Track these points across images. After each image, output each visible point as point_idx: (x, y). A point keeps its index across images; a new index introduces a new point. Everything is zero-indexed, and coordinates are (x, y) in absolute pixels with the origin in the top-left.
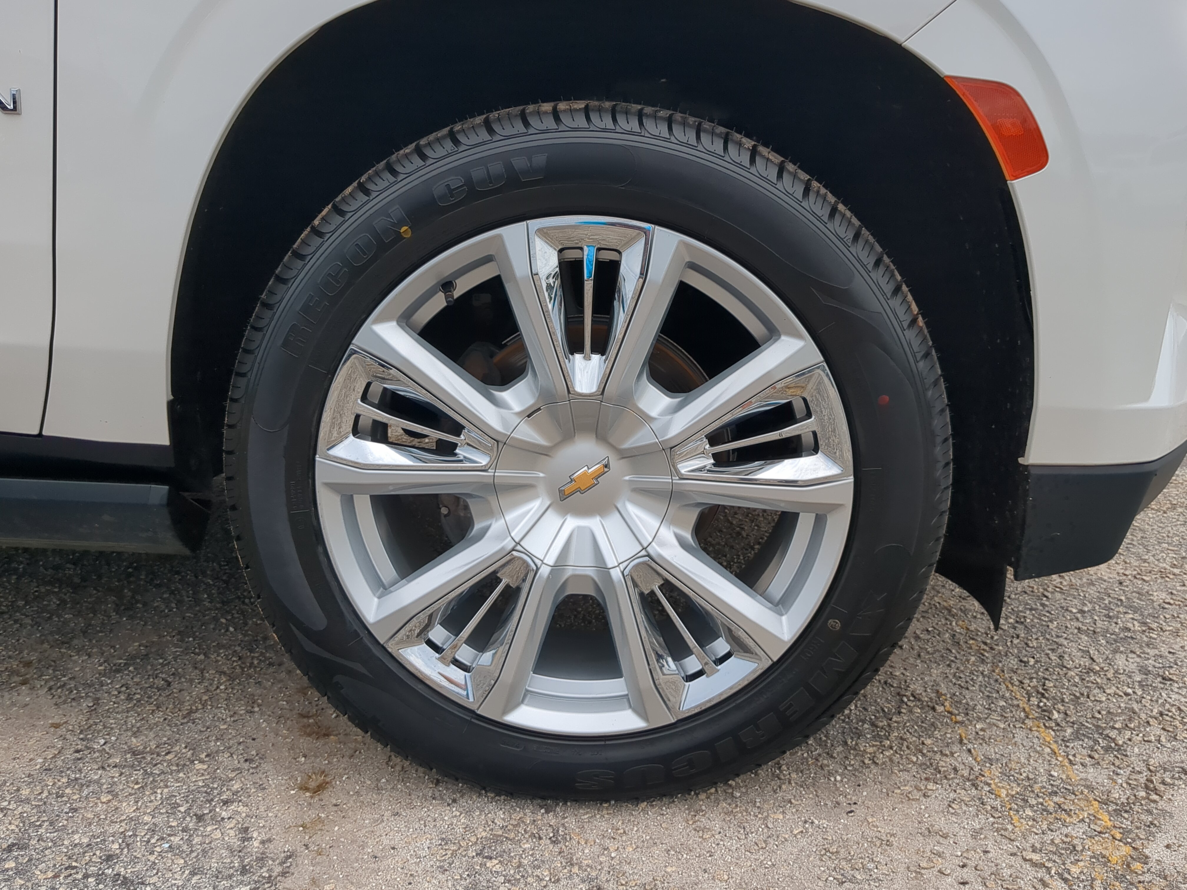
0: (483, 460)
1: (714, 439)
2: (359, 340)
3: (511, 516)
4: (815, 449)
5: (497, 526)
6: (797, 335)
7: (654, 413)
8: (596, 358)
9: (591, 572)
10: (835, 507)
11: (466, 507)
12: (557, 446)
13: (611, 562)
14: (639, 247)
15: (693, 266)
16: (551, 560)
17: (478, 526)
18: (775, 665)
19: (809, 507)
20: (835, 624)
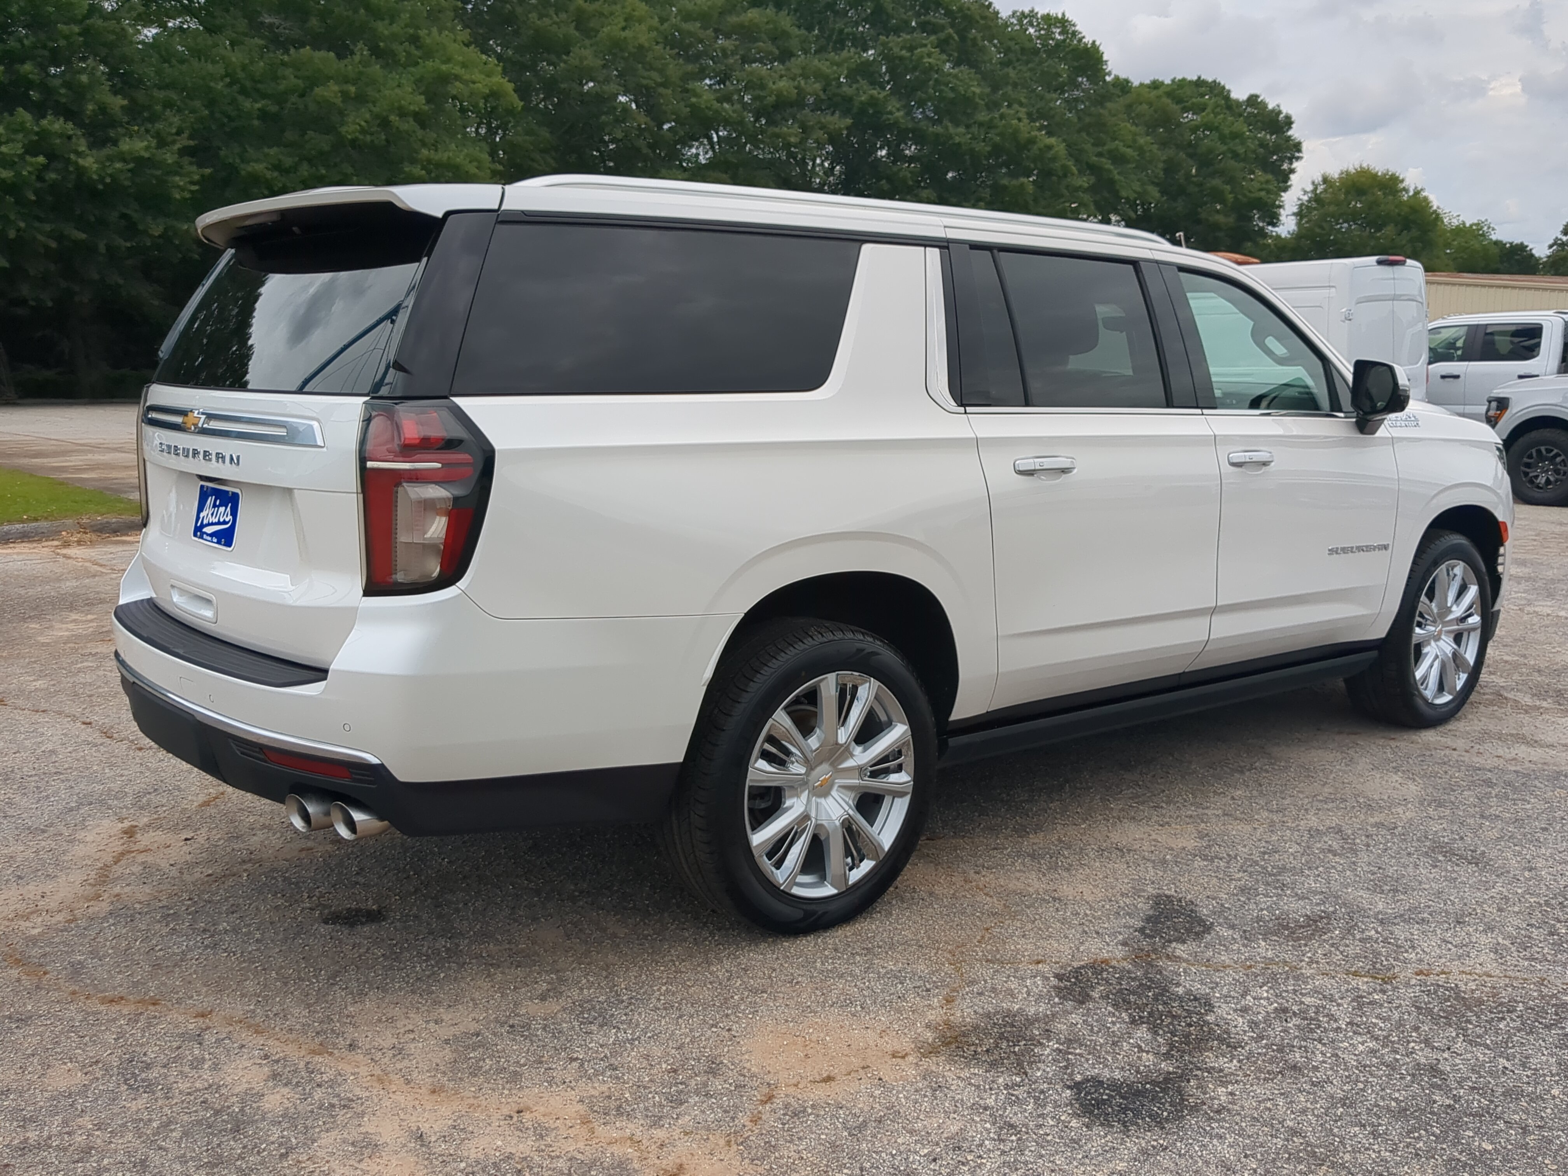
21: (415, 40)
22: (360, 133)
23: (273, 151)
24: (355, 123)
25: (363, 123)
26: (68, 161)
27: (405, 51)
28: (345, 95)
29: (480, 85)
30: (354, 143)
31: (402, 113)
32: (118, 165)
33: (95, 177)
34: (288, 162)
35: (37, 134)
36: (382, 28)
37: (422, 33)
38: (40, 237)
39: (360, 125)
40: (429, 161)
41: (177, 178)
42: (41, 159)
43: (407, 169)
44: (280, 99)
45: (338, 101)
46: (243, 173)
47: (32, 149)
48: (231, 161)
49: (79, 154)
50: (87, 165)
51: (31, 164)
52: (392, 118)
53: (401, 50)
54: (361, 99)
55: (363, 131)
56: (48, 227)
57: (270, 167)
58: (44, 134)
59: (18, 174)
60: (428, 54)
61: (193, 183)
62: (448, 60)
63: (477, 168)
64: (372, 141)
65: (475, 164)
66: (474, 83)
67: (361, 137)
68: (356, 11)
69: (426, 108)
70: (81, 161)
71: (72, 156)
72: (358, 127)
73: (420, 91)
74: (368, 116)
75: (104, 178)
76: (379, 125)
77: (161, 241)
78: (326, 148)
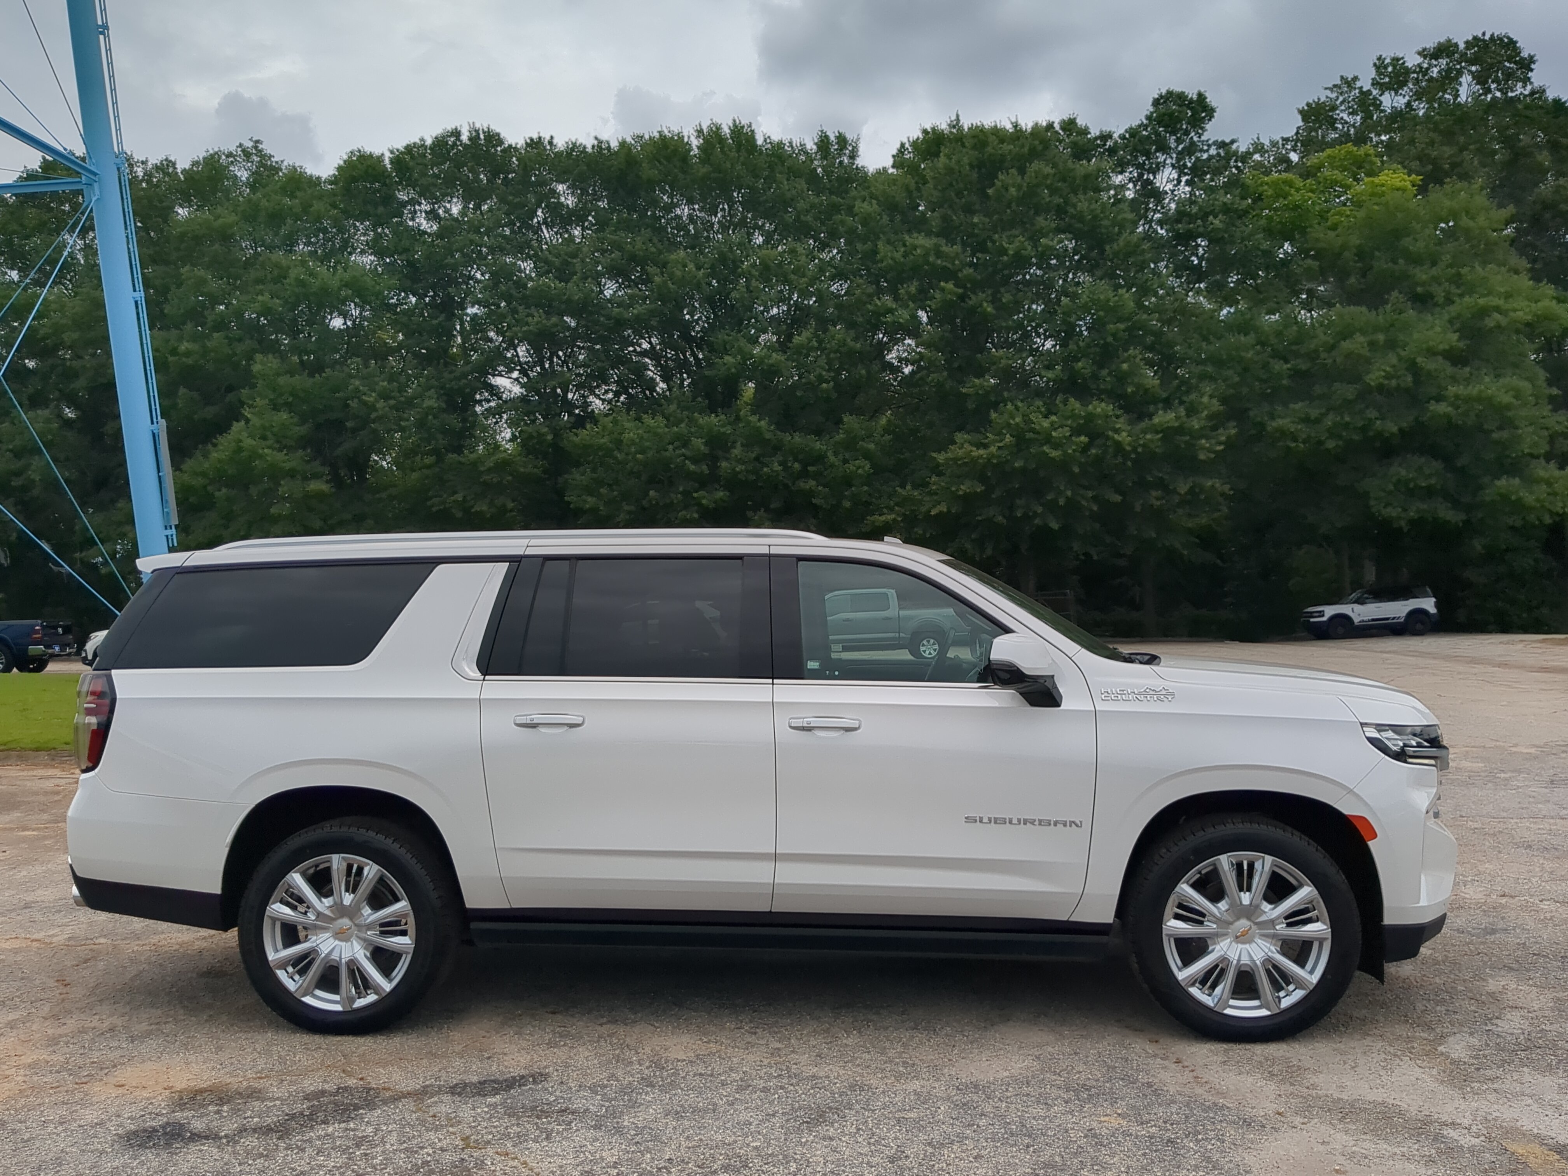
0: (1215, 926)
1: (1286, 918)
2: (1177, 889)
3: (1222, 944)
4: (1317, 921)
5: (1218, 947)
6: (1309, 886)
7: (1266, 910)
8: (1248, 893)
9: (1249, 962)
10: (1326, 939)
11: (1206, 942)
12: (1235, 921)
13: (1255, 959)
14: (1261, 861)
15: (1276, 865)
16: (1236, 958)
17: (1210, 948)
18: (1311, 992)
19: (1317, 939)
20: (1329, 977)
21: (1457, 280)
22: (1385, 378)
23: (1298, 406)
24: (1379, 370)
25: (1388, 369)
26: (1108, 438)
27: (1444, 291)
28: (1372, 344)
29: (1520, 313)
30: (1381, 388)
31: (1431, 353)
32: (1148, 436)
33: (1128, 448)
34: (1314, 413)
35: (1084, 418)
36: (1421, 274)
37: (1464, 271)
38: (1084, 503)
39: (1384, 371)
40: (1457, 397)
41: (1203, 441)
42: (1083, 439)
43: (1431, 408)
44: (1313, 356)
45: (1365, 352)
46: (1269, 428)
47: (1077, 431)
48: (1259, 419)
49: (1117, 431)
50: (1120, 439)
51: (1077, 444)
52: (1419, 360)
53: (1439, 293)
54: (1392, 345)
55: (1388, 377)
56: (1090, 494)
57: (1297, 420)
58: (1090, 418)
59: (1065, 453)
60: (1471, 290)
61: (1220, 443)
62: (1490, 293)
63: (1515, 397)
64: (1399, 385)
65: (1511, 393)
66: (1515, 310)
67: (1386, 382)
68: (1395, 262)
69: (1461, 345)
70: (1116, 436)
71: (1110, 433)
72: (1383, 374)
73: (1455, 327)
74: (1394, 361)
75: (1137, 448)
76: (1407, 369)
77: (1189, 497)
78: (1351, 397)
